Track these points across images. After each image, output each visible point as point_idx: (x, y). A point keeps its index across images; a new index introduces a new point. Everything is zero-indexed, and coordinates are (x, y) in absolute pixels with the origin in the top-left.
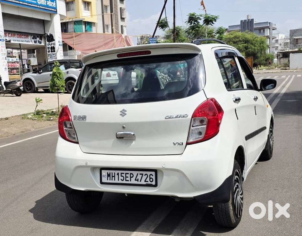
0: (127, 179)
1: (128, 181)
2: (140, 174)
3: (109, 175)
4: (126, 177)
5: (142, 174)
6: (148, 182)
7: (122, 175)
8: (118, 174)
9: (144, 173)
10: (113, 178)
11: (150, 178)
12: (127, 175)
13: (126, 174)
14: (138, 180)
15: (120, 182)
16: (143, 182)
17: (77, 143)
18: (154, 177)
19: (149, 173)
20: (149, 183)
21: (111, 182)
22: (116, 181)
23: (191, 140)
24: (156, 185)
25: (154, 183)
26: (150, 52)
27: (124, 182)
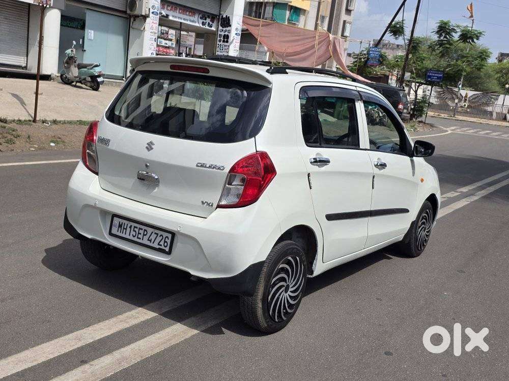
0: (140, 236)
1: (140, 239)
2: (155, 233)
3: (120, 226)
4: (139, 233)
5: (157, 234)
6: (161, 245)
7: (135, 229)
8: (131, 227)
9: (160, 233)
10: (125, 230)
11: (165, 242)
12: (141, 231)
13: (140, 229)
14: (151, 241)
15: (131, 238)
16: (156, 245)
17: (97, 174)
18: (169, 241)
19: (165, 234)
20: (163, 247)
21: (120, 235)
22: (127, 236)
23: (223, 203)
24: (169, 253)
25: (167, 249)
26: (208, 71)
27: (135, 239)
